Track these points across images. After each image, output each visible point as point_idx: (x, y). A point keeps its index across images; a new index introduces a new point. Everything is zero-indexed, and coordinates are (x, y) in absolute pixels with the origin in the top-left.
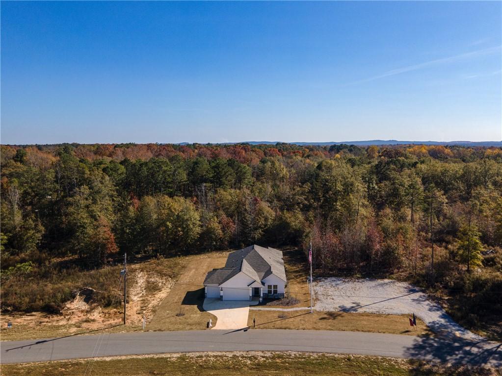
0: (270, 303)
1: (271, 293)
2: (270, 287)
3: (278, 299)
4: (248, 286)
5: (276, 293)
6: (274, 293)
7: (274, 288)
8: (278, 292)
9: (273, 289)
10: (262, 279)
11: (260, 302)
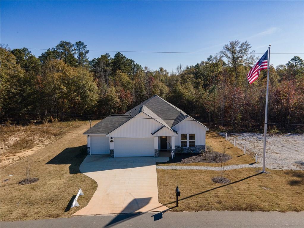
0: (186, 160)
1: (186, 146)
2: (184, 136)
3: (197, 154)
4: (153, 134)
5: (194, 145)
6: (190, 146)
7: (190, 139)
8: (196, 144)
9: (188, 140)
10: (172, 126)
11: (170, 158)
